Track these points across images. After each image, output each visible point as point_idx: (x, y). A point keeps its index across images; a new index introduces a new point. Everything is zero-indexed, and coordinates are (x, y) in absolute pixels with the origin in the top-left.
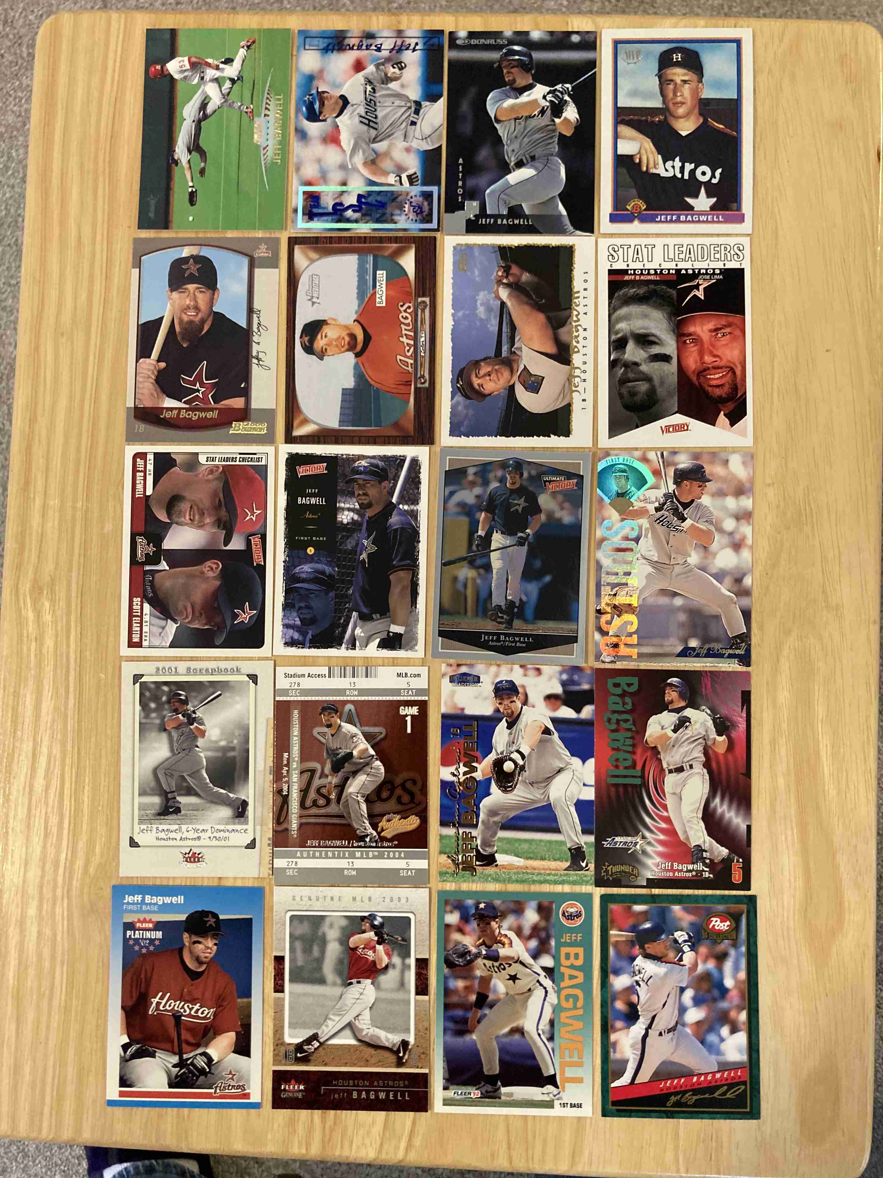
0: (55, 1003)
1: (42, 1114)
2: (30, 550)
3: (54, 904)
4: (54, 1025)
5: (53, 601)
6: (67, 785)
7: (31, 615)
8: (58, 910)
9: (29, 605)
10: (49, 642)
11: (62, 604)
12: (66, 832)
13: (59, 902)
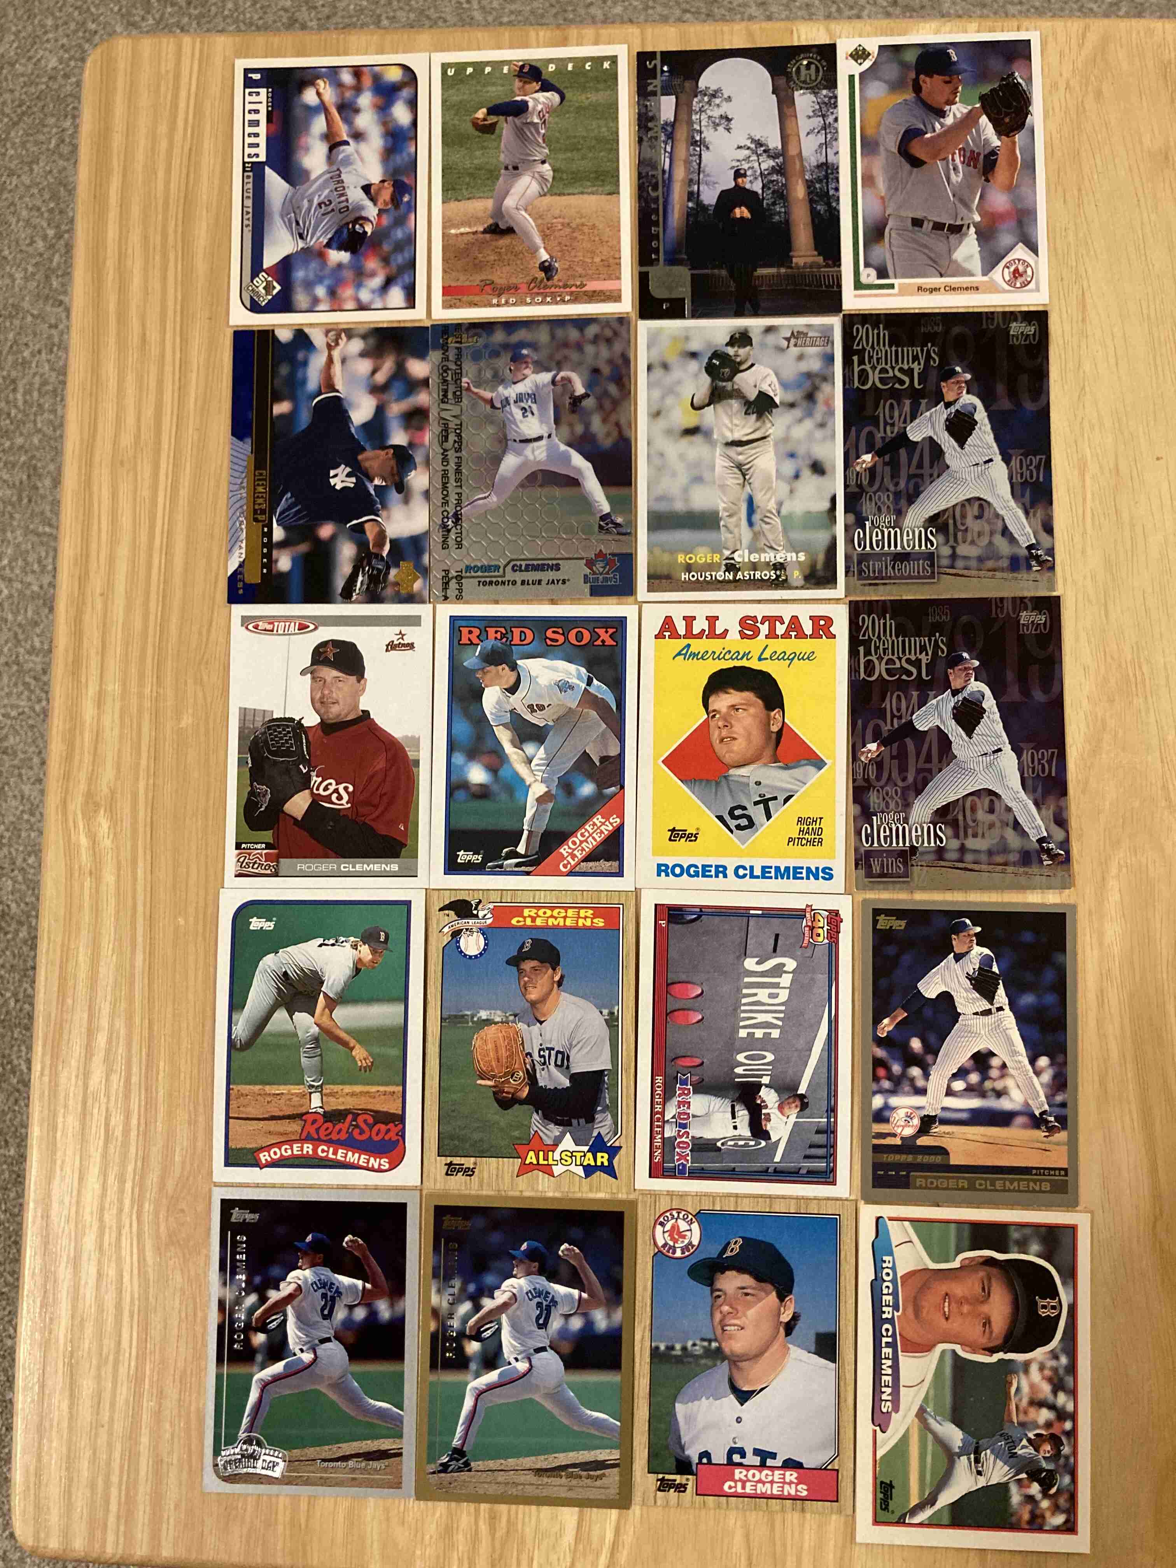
0: (123, 1370)
1: (105, 1525)
2: (82, 753)
3: (120, 1234)
4: (121, 1400)
5: (114, 822)
6: (135, 1069)
7: (84, 841)
8: (125, 1243)
9: (81, 827)
10: (109, 878)
11: (127, 824)
12: (133, 1134)
13: (126, 1231)
